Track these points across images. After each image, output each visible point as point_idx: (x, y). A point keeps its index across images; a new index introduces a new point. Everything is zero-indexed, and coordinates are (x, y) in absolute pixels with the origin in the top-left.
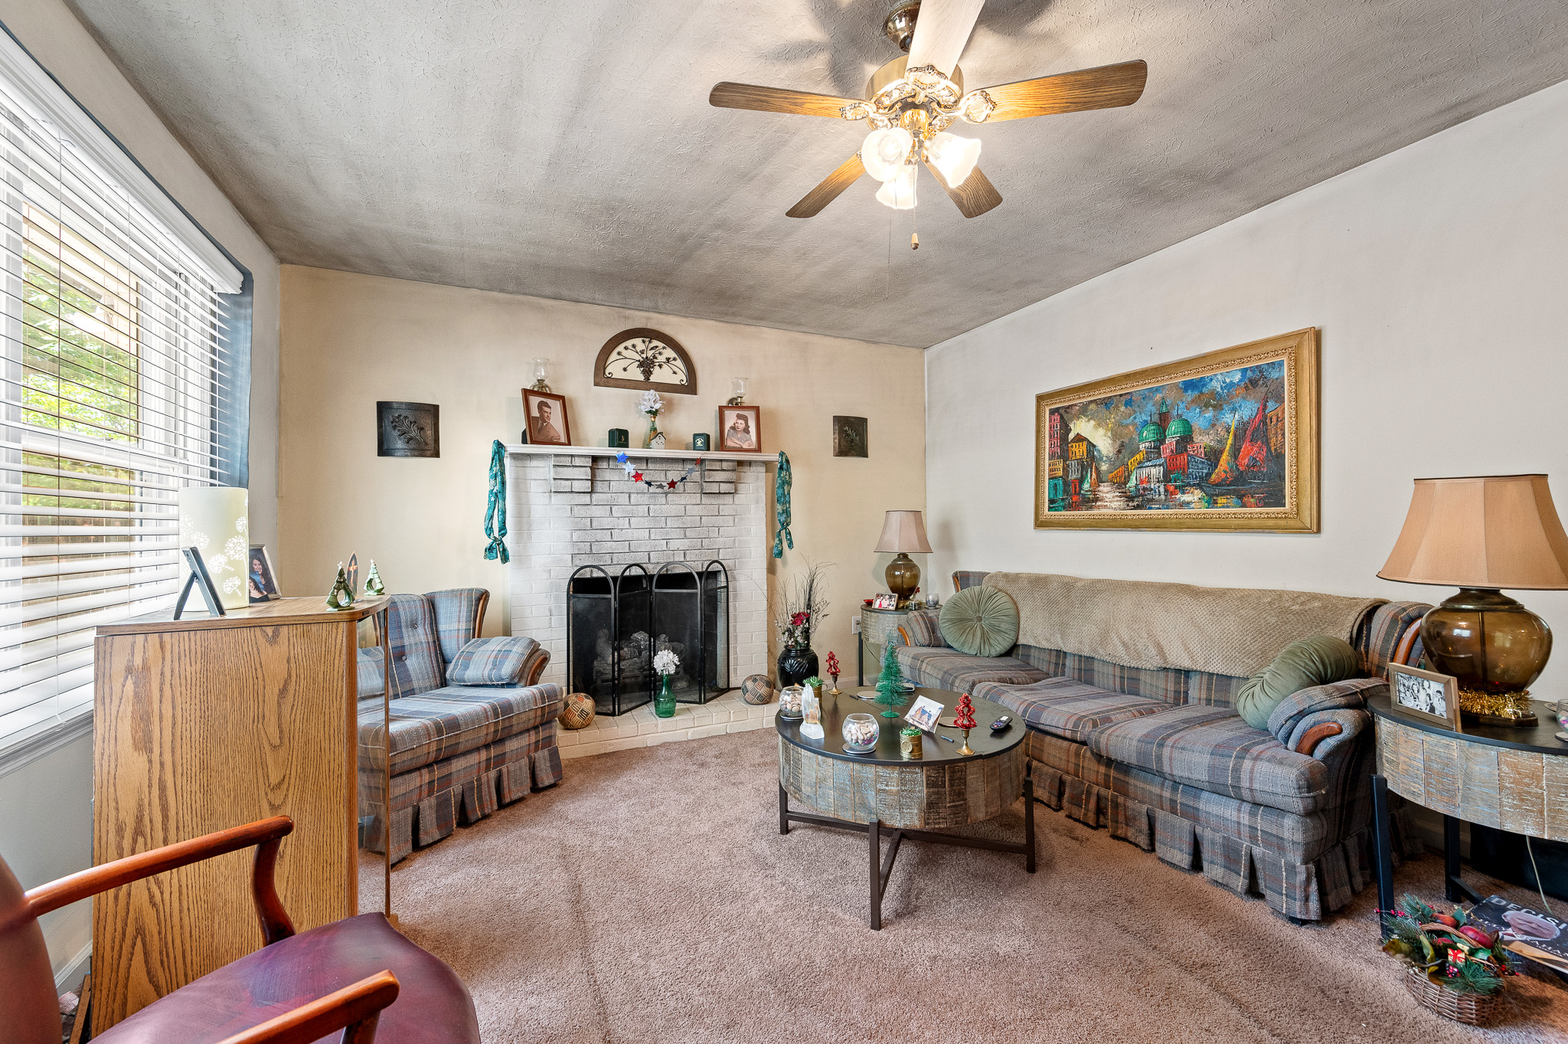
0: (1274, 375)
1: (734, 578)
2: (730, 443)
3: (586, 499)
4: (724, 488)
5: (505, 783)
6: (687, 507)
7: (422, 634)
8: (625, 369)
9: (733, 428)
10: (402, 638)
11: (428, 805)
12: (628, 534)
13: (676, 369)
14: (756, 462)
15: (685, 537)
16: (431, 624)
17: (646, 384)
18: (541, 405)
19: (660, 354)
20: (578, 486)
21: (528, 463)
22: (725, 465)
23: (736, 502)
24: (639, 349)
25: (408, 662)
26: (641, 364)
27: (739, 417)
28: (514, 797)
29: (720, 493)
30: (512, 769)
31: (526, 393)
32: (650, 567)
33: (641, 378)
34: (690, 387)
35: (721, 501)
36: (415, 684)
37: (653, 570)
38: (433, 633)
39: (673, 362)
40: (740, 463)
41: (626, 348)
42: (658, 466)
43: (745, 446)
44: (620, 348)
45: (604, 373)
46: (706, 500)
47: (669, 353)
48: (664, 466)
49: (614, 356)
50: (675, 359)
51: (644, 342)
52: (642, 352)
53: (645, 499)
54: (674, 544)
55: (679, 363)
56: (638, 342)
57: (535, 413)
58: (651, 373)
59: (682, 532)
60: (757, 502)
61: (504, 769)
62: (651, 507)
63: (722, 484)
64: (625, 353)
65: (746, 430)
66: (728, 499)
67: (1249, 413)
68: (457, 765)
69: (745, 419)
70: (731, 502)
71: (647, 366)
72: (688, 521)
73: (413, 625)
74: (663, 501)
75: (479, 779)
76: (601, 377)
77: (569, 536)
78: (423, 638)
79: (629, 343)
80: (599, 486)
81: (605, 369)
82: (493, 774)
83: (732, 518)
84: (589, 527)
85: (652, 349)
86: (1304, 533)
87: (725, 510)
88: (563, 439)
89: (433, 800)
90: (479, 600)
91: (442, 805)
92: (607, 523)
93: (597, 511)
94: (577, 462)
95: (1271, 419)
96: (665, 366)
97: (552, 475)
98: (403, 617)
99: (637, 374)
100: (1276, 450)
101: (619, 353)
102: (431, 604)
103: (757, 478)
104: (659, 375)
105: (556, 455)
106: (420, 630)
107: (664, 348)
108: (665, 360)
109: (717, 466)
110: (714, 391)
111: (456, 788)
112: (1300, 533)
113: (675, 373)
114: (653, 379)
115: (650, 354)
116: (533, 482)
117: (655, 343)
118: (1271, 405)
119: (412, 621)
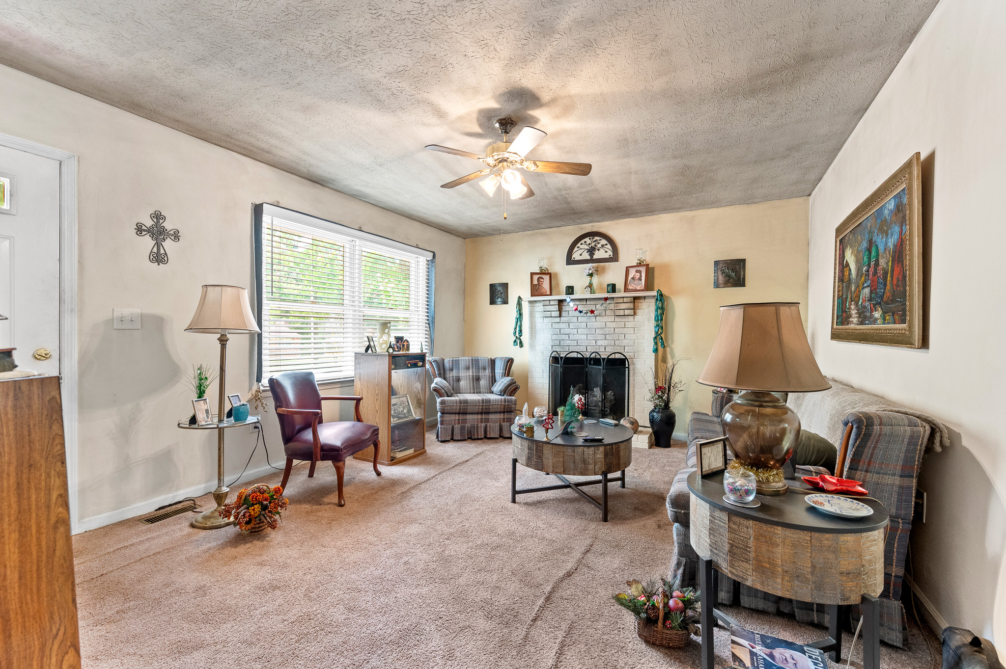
1: (634, 364)
2: (630, 287)
3: (558, 320)
4: (627, 312)
5: (488, 430)
6: (607, 323)
7: (488, 372)
8: (581, 255)
9: (633, 278)
10: (479, 373)
11: (457, 427)
12: (577, 337)
13: (607, 250)
14: (649, 296)
15: (605, 339)
16: (492, 369)
17: (592, 261)
18: (538, 279)
19: (598, 243)
20: (554, 314)
21: (535, 305)
22: (625, 300)
23: (635, 320)
24: (588, 243)
25: (481, 382)
26: (589, 251)
27: (637, 271)
28: (492, 436)
29: (624, 315)
30: (492, 425)
31: (532, 274)
32: (587, 353)
33: (589, 257)
34: (615, 258)
35: (626, 320)
36: (482, 391)
37: (587, 355)
38: (492, 373)
39: (605, 246)
40: (635, 298)
41: (581, 244)
42: (592, 302)
43: (638, 288)
44: (579, 245)
45: (571, 258)
46: (617, 319)
47: (604, 242)
48: (595, 302)
49: (576, 249)
50: (606, 244)
51: (590, 239)
52: (589, 244)
53: (585, 319)
54: (599, 343)
55: (609, 246)
56: (587, 240)
57: (535, 282)
58: (594, 254)
59: (604, 336)
60: (649, 320)
61: (488, 424)
62: (588, 323)
63: (625, 310)
64: (581, 247)
65: (640, 279)
66: (631, 318)
68: (469, 417)
69: (640, 272)
70: (633, 320)
71: (591, 251)
72: (607, 331)
73: (485, 369)
74: (594, 320)
75: (477, 425)
76: (570, 261)
77: (551, 337)
78: (487, 374)
79: (583, 242)
80: (564, 314)
81: (571, 256)
82: (483, 424)
83: (633, 329)
84: (559, 333)
85: (594, 242)
87: (628, 325)
88: (548, 293)
89: (459, 426)
90: (508, 362)
91: (462, 428)
92: (567, 331)
93: (562, 326)
94: (552, 303)
96: (601, 249)
97: (542, 310)
98: (480, 364)
99: (586, 256)
101: (578, 247)
102: (493, 362)
103: (649, 306)
104: (598, 255)
105: (543, 301)
106: (487, 371)
107: (600, 240)
108: (601, 246)
109: (621, 300)
110: (628, 257)
111: (468, 425)
113: (606, 252)
114: (595, 257)
115: (593, 244)
116: (537, 313)
117: (597, 238)
119: (484, 367)
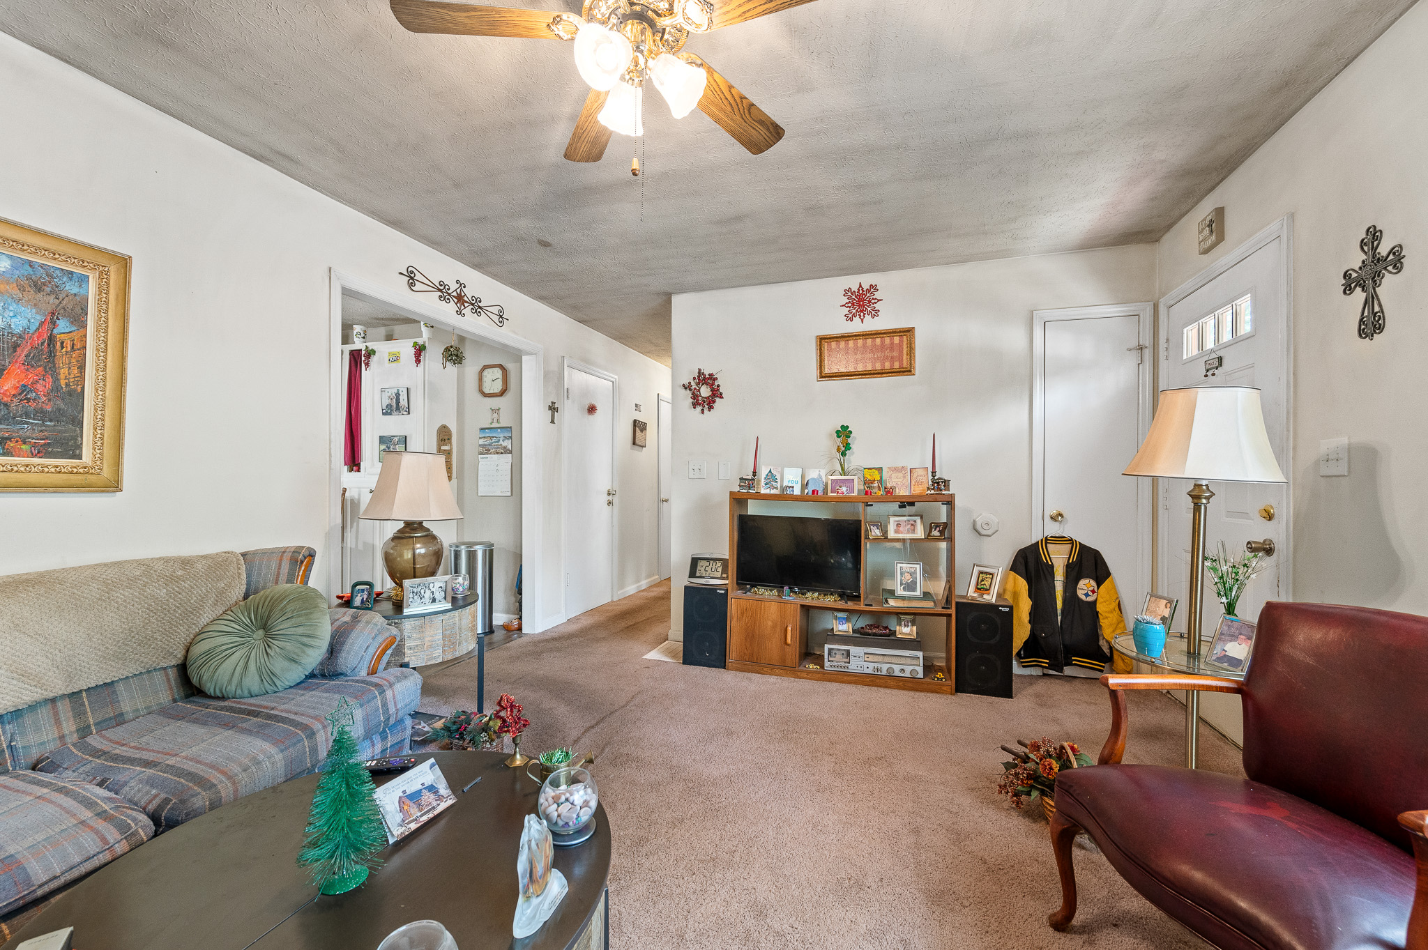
0: (72, 288)
67: (25, 323)
86: (108, 492)
95: (62, 343)
100: (67, 385)
112: (103, 492)
118: (63, 326)
